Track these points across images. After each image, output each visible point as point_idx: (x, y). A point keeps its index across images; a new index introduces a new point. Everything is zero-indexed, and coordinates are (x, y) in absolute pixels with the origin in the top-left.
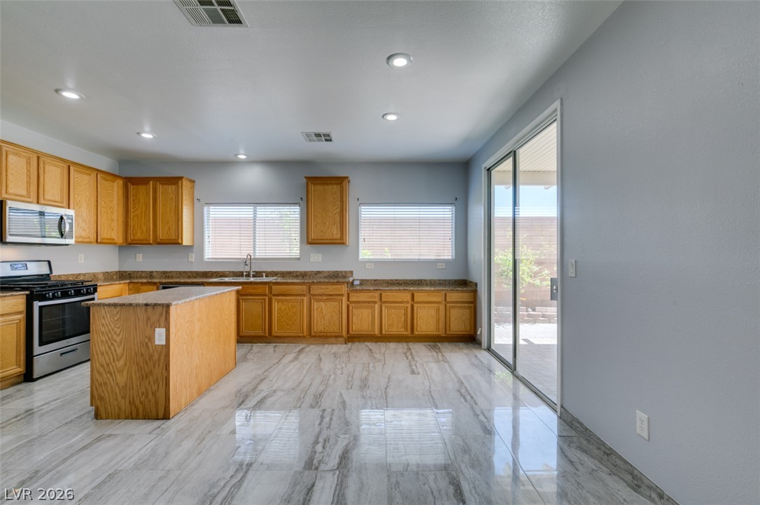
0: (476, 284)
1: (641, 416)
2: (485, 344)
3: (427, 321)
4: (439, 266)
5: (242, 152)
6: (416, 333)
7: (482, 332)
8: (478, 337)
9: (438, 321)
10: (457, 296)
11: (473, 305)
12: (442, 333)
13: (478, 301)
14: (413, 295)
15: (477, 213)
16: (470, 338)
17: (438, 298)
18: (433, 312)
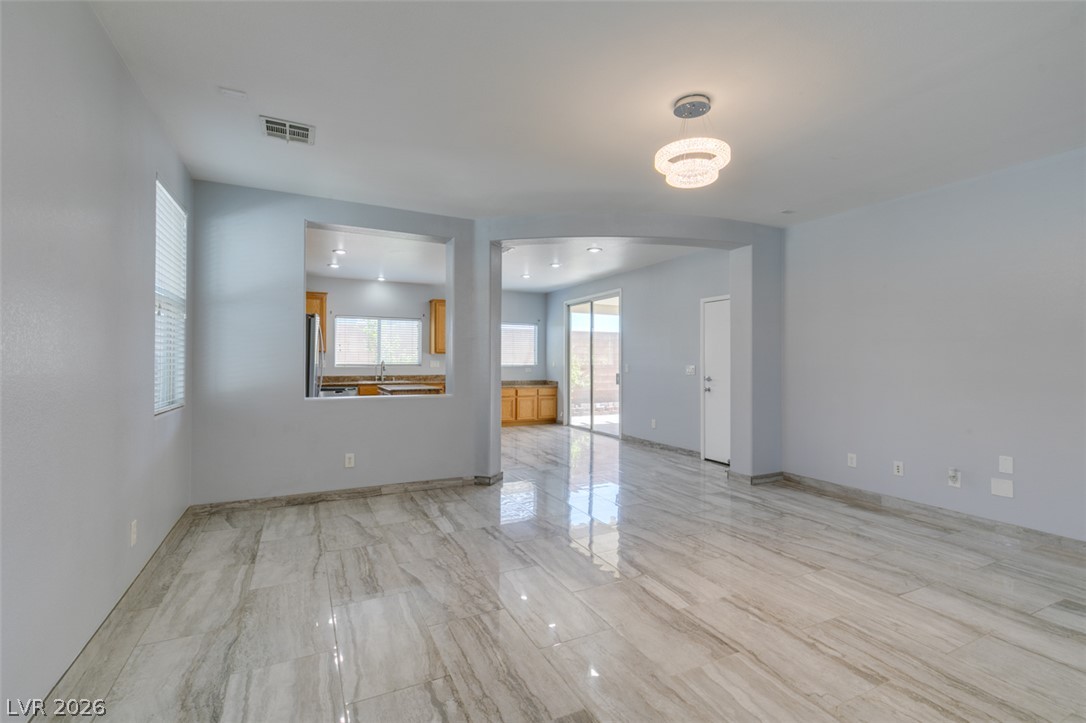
0: (557, 383)
1: (653, 421)
2: (565, 422)
3: (526, 411)
4: (527, 370)
5: (381, 276)
6: (519, 419)
7: (562, 415)
8: (559, 419)
9: (533, 409)
10: (544, 391)
11: (555, 396)
12: (535, 418)
13: (559, 395)
14: (517, 392)
15: (555, 335)
16: (554, 421)
17: (534, 393)
18: (530, 403)
